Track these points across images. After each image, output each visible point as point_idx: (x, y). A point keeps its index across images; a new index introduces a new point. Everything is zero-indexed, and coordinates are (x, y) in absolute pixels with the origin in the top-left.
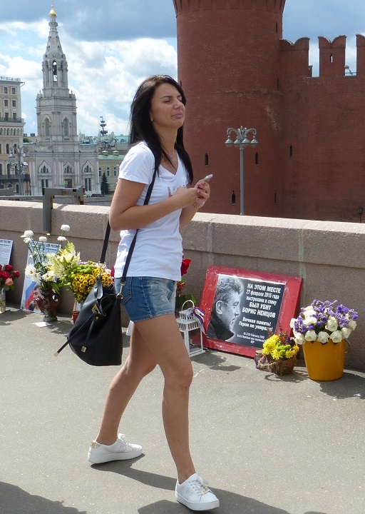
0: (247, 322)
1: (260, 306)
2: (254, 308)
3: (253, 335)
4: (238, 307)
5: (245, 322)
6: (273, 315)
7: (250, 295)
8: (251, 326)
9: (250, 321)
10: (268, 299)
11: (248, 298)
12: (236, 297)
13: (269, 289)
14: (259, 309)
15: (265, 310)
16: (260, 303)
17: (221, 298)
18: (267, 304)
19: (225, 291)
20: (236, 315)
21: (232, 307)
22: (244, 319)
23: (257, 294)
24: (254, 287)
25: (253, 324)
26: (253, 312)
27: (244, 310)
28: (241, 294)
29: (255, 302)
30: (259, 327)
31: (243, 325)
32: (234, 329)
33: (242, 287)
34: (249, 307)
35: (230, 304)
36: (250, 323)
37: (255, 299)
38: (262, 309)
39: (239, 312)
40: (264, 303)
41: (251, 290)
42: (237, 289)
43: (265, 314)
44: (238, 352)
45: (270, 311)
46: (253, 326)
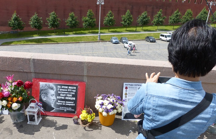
0: (61, 103)
1: (66, 95)
2: (63, 96)
3: (65, 108)
4: (54, 96)
5: (59, 103)
6: (74, 99)
7: (60, 91)
8: (63, 104)
9: (62, 102)
10: (70, 92)
11: (59, 92)
12: (52, 92)
13: (70, 87)
14: (66, 96)
15: (69, 97)
16: (66, 94)
17: (44, 93)
18: (70, 94)
19: (45, 89)
20: (54, 100)
21: (51, 97)
22: (59, 101)
23: (63, 90)
24: (61, 87)
25: (64, 103)
26: (63, 98)
27: (58, 97)
28: (55, 90)
29: (63, 94)
30: (67, 104)
31: (59, 104)
32: (54, 106)
33: (55, 87)
34: (60, 96)
35: (49, 95)
36: (62, 103)
37: (63, 92)
38: (68, 97)
39: (55, 98)
40: (68, 94)
41: (60, 88)
42: (52, 89)
43: (69, 98)
44: (58, 115)
45: (72, 97)
46: (64, 104)
